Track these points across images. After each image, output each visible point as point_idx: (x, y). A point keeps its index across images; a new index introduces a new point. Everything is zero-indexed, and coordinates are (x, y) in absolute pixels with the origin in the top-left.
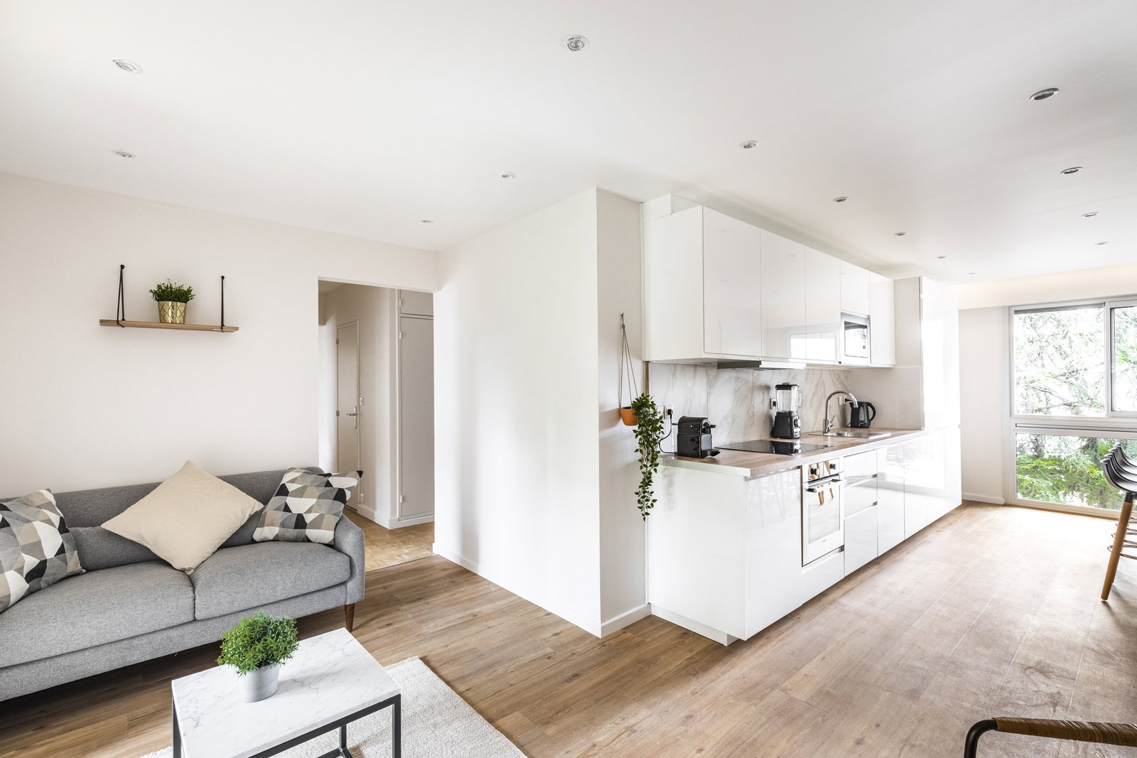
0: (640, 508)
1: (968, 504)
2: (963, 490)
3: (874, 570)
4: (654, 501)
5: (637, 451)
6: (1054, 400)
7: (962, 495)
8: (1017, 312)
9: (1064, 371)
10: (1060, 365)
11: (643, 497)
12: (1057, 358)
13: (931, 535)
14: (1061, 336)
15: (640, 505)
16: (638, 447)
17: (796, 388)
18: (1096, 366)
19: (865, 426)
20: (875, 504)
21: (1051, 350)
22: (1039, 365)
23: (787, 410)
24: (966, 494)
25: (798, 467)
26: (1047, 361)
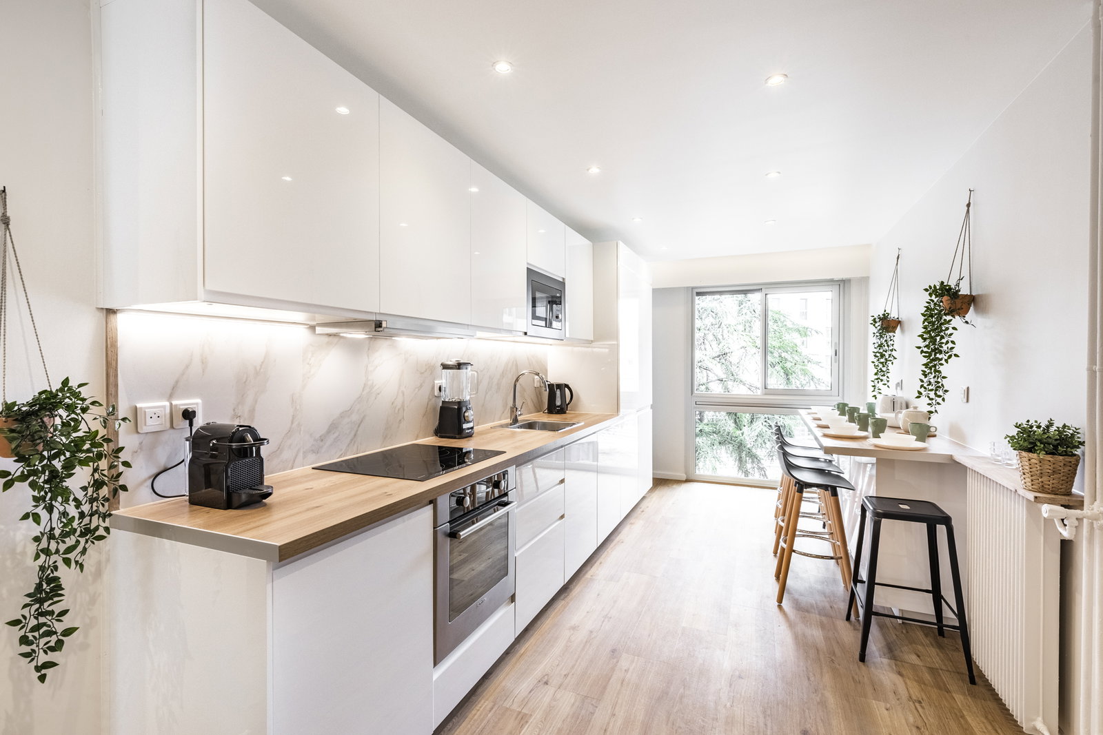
0: (25, 655)
1: (660, 482)
2: (654, 468)
3: (560, 604)
4: (68, 632)
5: (26, 517)
6: (711, 375)
7: (653, 474)
8: (699, 294)
9: (718, 354)
10: (716, 350)
11: (36, 628)
12: (714, 344)
13: (625, 531)
14: (717, 326)
15: (26, 649)
16: (29, 507)
17: (469, 367)
18: (738, 350)
19: (562, 410)
20: (562, 517)
21: (710, 337)
22: (703, 349)
23: (456, 399)
24: (655, 472)
25: (431, 502)
26: (708, 346)
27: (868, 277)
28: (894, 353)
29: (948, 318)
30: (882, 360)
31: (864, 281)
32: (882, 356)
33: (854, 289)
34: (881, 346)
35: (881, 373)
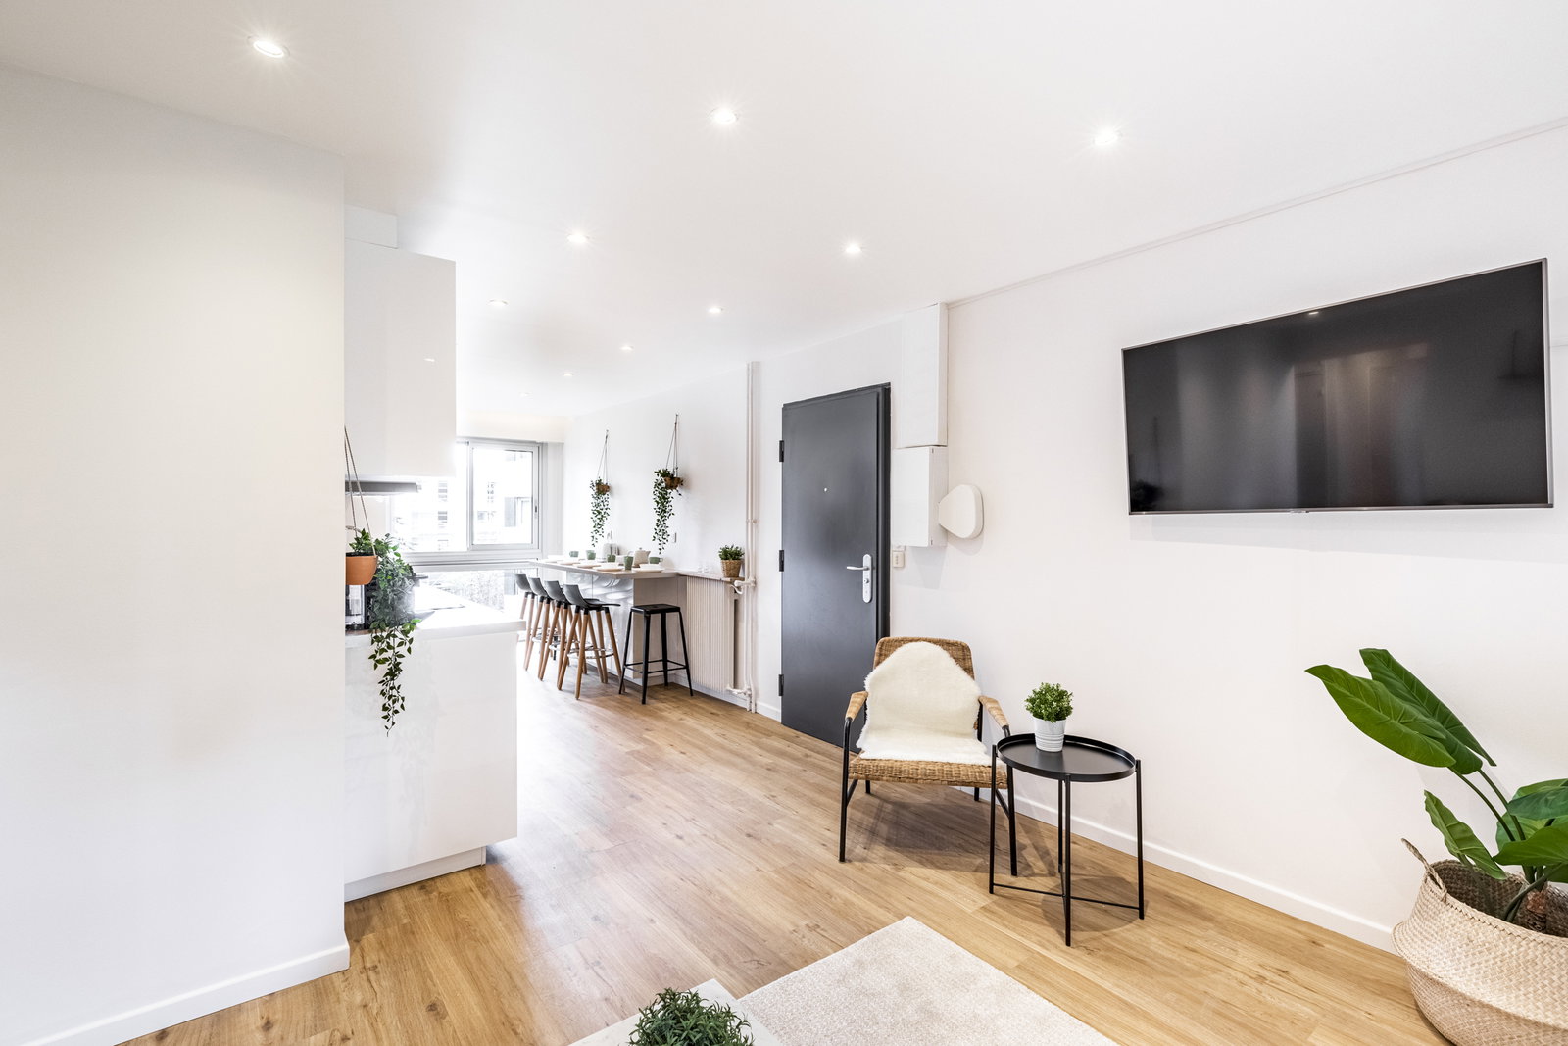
0: (385, 717)
15: (386, 713)
27: (563, 444)
28: (607, 511)
29: (669, 491)
30: (599, 516)
31: (560, 446)
32: (599, 513)
33: (550, 452)
34: (598, 505)
35: (598, 527)
